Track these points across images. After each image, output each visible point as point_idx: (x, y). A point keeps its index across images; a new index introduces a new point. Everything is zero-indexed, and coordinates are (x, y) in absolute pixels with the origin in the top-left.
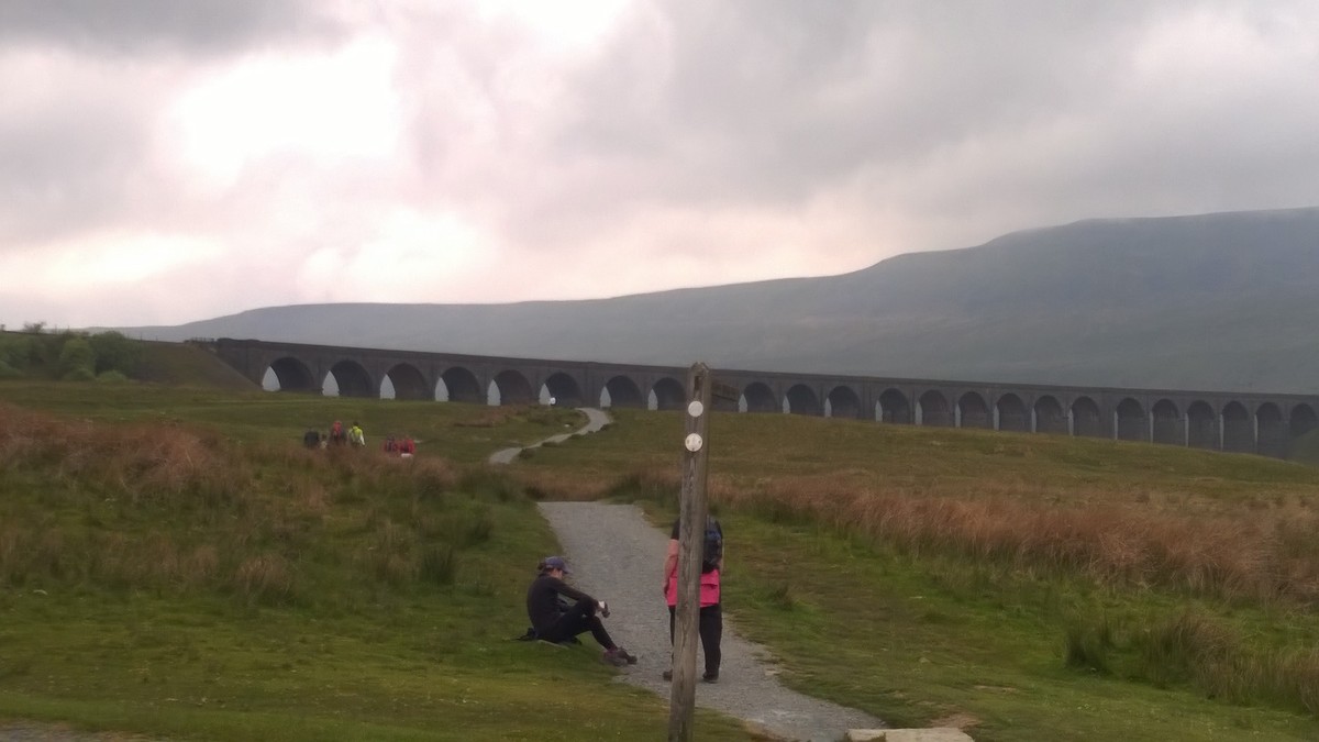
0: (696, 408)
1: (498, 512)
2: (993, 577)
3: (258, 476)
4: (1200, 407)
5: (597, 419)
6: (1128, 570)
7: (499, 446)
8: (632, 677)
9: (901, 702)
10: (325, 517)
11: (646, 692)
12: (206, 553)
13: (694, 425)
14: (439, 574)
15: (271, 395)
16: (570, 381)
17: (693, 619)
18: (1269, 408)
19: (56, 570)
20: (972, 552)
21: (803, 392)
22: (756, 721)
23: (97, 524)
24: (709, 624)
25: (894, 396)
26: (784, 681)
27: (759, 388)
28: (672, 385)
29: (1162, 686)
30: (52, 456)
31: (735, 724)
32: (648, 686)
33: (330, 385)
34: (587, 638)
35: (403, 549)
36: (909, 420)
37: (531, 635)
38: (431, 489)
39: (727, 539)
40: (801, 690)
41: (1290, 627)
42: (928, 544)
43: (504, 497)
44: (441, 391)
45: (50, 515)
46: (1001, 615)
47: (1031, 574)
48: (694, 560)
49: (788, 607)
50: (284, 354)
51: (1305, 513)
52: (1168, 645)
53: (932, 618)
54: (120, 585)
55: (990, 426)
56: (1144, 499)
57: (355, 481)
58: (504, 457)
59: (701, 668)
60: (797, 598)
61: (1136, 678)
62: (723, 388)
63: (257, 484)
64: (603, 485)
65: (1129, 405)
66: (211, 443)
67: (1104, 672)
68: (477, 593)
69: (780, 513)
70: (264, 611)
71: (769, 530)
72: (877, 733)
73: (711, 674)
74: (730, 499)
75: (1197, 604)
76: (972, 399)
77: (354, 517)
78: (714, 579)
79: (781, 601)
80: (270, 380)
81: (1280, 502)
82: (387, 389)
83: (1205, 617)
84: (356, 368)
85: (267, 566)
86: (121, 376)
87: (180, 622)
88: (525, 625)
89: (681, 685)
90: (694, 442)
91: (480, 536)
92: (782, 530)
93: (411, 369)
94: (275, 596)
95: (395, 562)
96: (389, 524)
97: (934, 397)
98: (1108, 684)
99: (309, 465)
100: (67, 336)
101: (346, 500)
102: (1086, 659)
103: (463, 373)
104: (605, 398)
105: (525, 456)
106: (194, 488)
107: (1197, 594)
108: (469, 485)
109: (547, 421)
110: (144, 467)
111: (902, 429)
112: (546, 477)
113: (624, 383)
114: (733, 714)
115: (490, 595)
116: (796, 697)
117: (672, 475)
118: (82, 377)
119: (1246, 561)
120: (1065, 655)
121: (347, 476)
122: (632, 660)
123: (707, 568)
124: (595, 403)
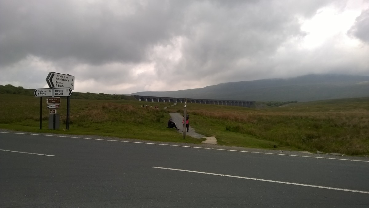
0: (186, 103)
1: (165, 114)
2: (218, 121)
3: (139, 110)
4: (240, 102)
5: (175, 104)
6: (232, 120)
7: (165, 107)
8: (179, 132)
9: (208, 134)
10: (146, 115)
11: (180, 133)
12: (133, 119)
13: (185, 104)
14: (158, 121)
15: (140, 101)
16: (172, 100)
17: (185, 125)
18: (248, 102)
19: (117, 120)
20: (216, 118)
21: (198, 101)
22: (192, 136)
23: (121, 115)
24: (187, 126)
25: (207, 101)
26: (195, 132)
27: (193, 101)
28: (183, 100)
29: (236, 132)
30: (116, 108)
31: (190, 137)
32: (181, 133)
33: (147, 100)
34: (174, 127)
35: (154, 118)
36: (209, 104)
37: (168, 127)
38: (157, 111)
39: (189, 117)
40: (197, 133)
41: (250, 126)
42: (211, 117)
43: (165, 112)
44: (159, 101)
45: (116, 114)
46: (219, 125)
47: (222, 120)
48: (186, 119)
49: (196, 124)
50: (141, 97)
51: (251, 114)
52: (237, 128)
53: (211, 125)
54: (124, 122)
55: (218, 104)
56: (234, 112)
57: (149, 111)
58: (165, 108)
59: (186, 131)
60: (197, 123)
61: (233, 131)
62: (189, 101)
63: (139, 111)
64: (176, 111)
65: (233, 102)
66: (134, 107)
67: (230, 131)
68: (162, 123)
69: (195, 114)
70: (139, 125)
71: (194, 116)
72: (205, 137)
73: (188, 131)
74: (190, 112)
75: (240, 123)
76: (216, 101)
77: (149, 115)
78: (188, 121)
79: (195, 123)
80: (140, 100)
81: (249, 112)
82: (153, 101)
83: (241, 125)
84: (149, 98)
85: (140, 120)
86: (124, 99)
87: (130, 126)
88: (168, 126)
89: (184, 132)
90: (185, 106)
91: (163, 117)
92: (195, 116)
93: (155, 99)
94: (140, 123)
95: (154, 119)
96: (153, 115)
97: (212, 101)
98: (230, 132)
99: (144, 109)
100: (118, 95)
101: (148, 113)
102: (228, 129)
103: (161, 99)
104: (176, 102)
105: (168, 108)
106: (132, 111)
107: (240, 122)
108: (161, 111)
109: (170, 104)
110: (126, 109)
111: (208, 105)
112: (170, 110)
113: (178, 100)
114: (190, 136)
115: (164, 123)
116: (197, 134)
117: (183, 110)
118: (119, 100)
119: (245, 119)
120: (226, 129)
121: (148, 110)
122: (179, 130)
123: (187, 120)
124: (175, 102)
